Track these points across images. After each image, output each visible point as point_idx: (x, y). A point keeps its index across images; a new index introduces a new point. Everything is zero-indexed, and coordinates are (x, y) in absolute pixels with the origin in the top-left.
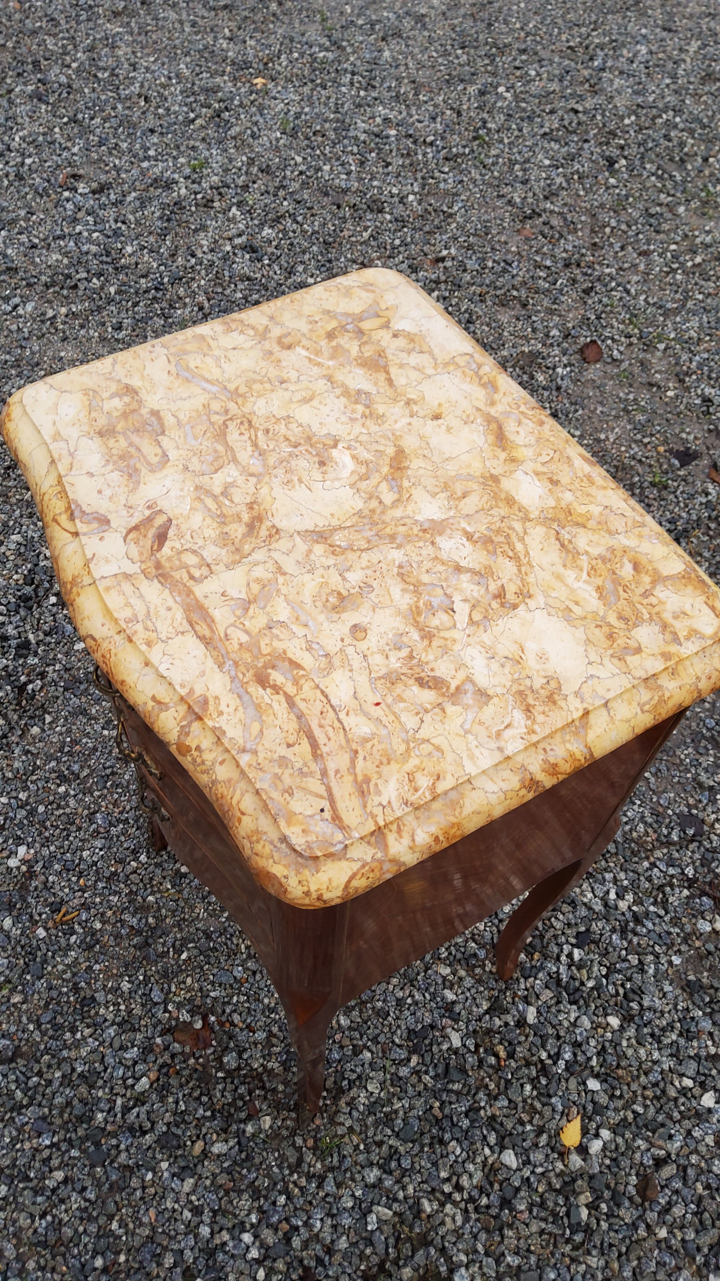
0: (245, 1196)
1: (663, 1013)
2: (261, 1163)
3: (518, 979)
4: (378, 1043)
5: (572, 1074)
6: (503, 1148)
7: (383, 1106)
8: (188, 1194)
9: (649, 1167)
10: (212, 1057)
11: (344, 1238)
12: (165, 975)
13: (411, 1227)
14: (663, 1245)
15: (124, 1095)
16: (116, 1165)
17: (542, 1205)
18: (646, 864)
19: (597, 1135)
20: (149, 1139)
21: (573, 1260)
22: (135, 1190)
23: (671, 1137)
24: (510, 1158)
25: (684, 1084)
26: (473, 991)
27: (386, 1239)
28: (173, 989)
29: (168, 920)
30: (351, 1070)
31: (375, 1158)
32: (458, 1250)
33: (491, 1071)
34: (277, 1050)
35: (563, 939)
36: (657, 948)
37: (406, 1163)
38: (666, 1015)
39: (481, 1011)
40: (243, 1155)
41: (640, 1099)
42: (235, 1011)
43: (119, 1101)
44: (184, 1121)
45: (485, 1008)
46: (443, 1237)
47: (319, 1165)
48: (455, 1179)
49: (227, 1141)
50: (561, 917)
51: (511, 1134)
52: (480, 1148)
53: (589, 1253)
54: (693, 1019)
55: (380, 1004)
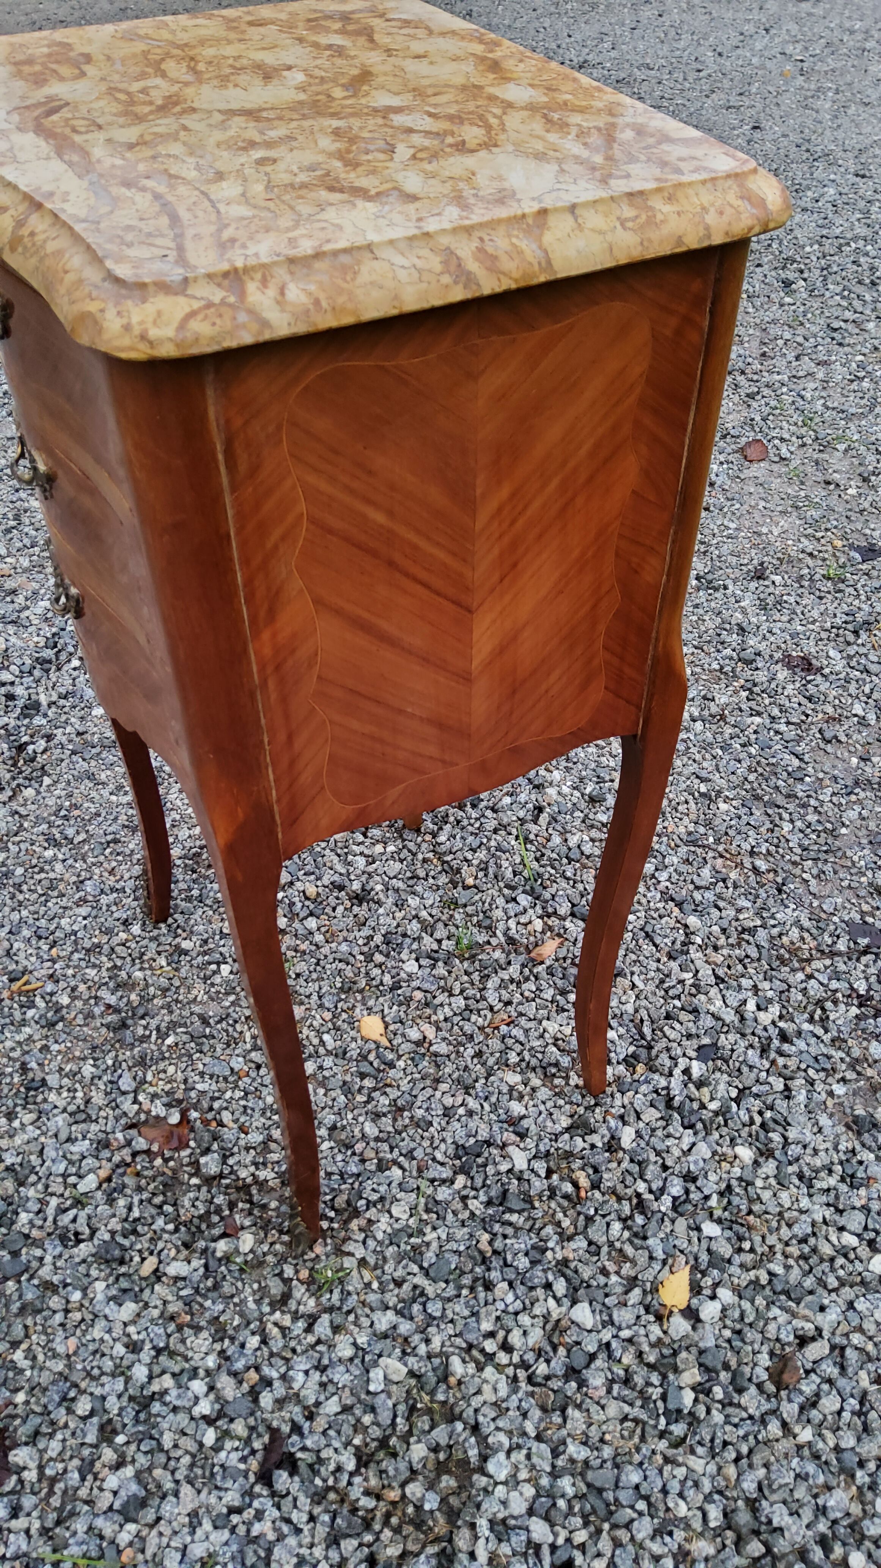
0: (205, 1334)
1: (816, 1152)
2: (232, 1296)
3: (612, 1096)
4: (414, 1159)
5: (682, 1215)
6: (574, 1302)
7: (411, 1236)
8: (125, 1324)
9: (789, 1344)
10: (186, 1160)
11: (335, 1398)
12: (142, 1062)
13: (432, 1393)
14: (806, 1452)
15: (62, 1195)
16: (36, 1282)
17: (627, 1381)
18: (800, 976)
19: (713, 1297)
20: (84, 1249)
21: (667, 1460)
22: (54, 1312)
23: (822, 1309)
24: (583, 1314)
25: (844, 1242)
26: (550, 1104)
27: (394, 1405)
28: (149, 1077)
29: (155, 1001)
30: (373, 1190)
31: (392, 1301)
32: (498, 1429)
33: (565, 1203)
34: (274, 1157)
35: (679, 1051)
36: (811, 1072)
37: (434, 1309)
38: (822, 1154)
39: (558, 1128)
40: (210, 1283)
41: (779, 1256)
42: (226, 1108)
43: (54, 1202)
44: (134, 1232)
45: (565, 1125)
46: (476, 1411)
47: (312, 1302)
48: (501, 1334)
49: (189, 1262)
50: (677, 1026)
51: (589, 1286)
52: (542, 1297)
53: (693, 1452)
54: (861, 1163)
55: (420, 1113)
